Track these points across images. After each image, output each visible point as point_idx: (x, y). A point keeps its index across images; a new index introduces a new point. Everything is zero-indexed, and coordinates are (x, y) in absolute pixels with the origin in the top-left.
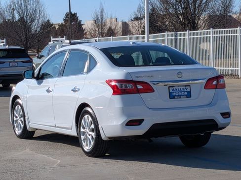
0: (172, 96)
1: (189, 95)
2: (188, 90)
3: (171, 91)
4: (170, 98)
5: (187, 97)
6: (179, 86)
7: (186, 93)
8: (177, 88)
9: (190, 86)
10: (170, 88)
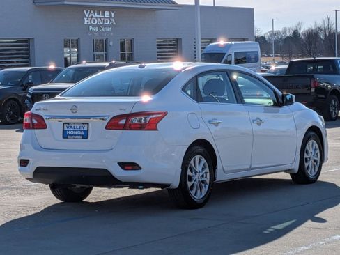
0: (65, 135)
1: (85, 135)
2: (86, 129)
3: (66, 129)
4: (63, 137)
5: (83, 138)
6: (74, 123)
7: (82, 133)
8: (73, 125)
9: (88, 124)
10: (65, 125)
